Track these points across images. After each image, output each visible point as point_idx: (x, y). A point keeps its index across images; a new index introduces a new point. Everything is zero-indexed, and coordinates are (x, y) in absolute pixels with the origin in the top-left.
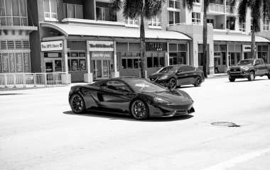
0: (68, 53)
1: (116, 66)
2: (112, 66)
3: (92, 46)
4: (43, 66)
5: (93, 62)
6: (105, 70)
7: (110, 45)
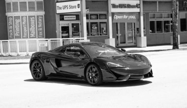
0: (87, 16)
1: (142, 30)
2: (138, 30)
3: (114, 6)
4: (59, 30)
5: (115, 25)
6: (130, 35)
7: (135, 4)
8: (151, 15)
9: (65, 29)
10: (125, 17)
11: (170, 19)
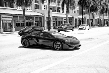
6: (9, 27)
7: (11, 17)
11: (23, 22)
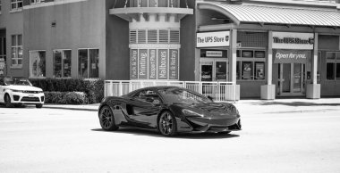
0: (238, 52)
1: (315, 74)
2: (310, 74)
3: (277, 40)
4: (198, 70)
5: (277, 66)
6: (297, 81)
7: (307, 39)
8: (329, 54)
9: (207, 69)
10: (292, 56)
